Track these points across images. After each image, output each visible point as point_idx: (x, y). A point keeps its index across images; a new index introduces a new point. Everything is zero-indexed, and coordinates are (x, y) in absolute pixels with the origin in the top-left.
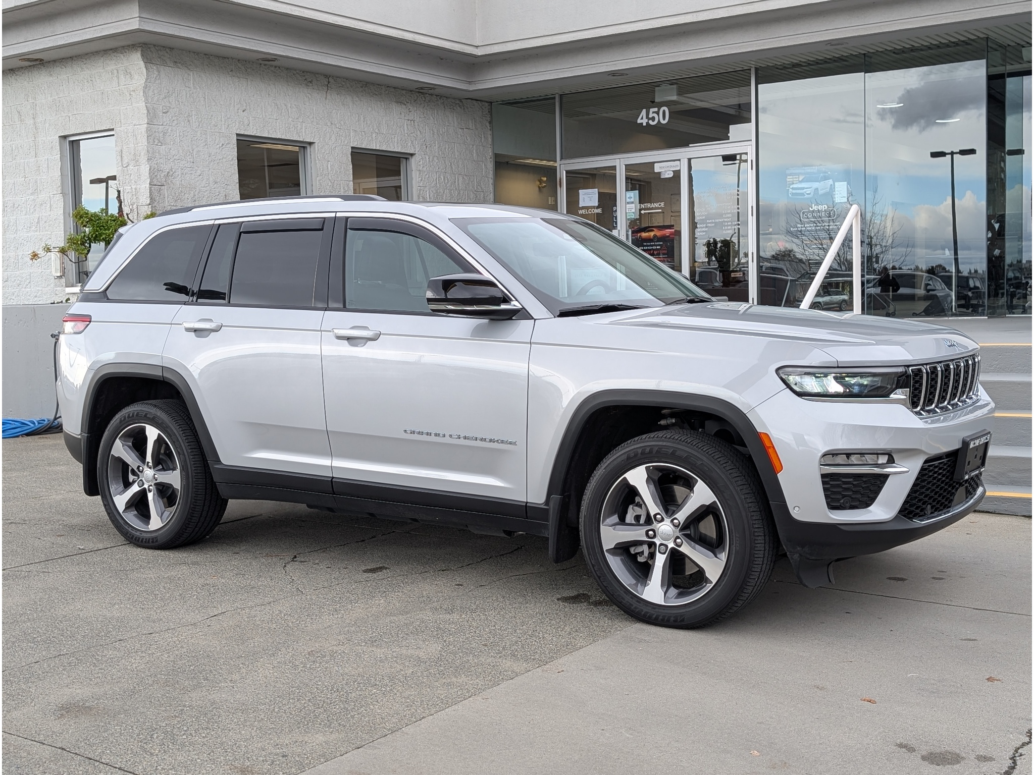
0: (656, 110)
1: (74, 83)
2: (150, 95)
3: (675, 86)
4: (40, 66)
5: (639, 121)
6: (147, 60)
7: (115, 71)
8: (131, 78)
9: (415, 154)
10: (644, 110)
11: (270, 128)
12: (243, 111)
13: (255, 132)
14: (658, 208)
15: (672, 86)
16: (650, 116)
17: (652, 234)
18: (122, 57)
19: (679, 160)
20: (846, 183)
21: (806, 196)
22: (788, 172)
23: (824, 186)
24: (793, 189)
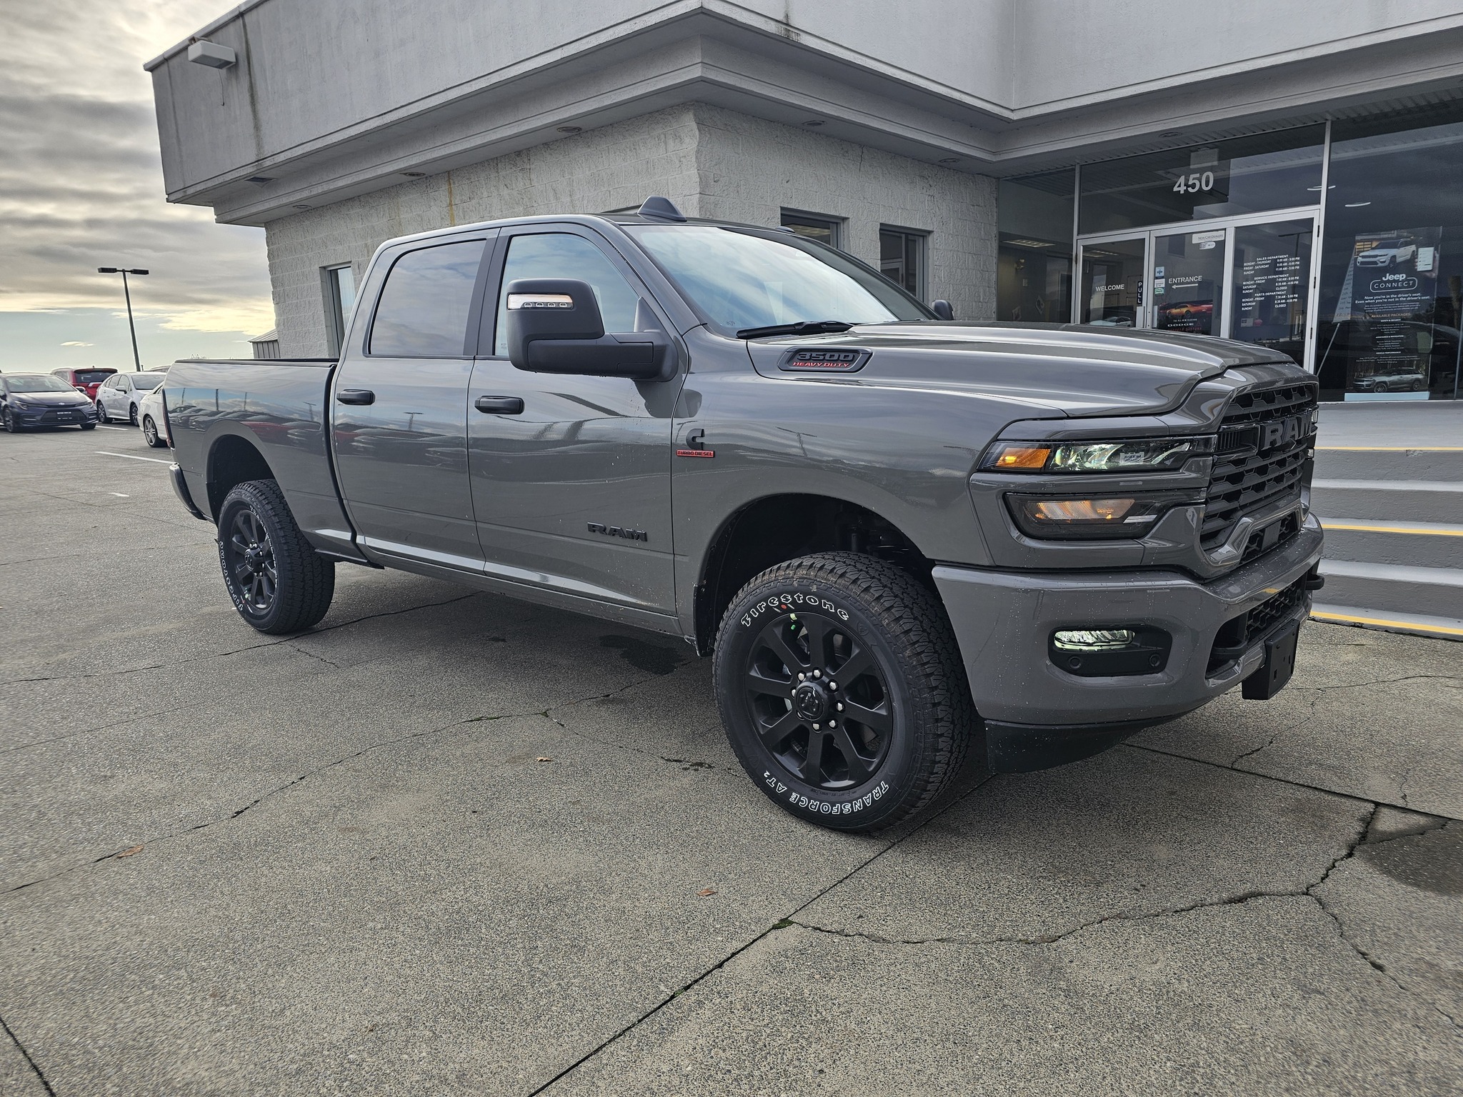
0: (1198, 175)
1: (615, 153)
2: (702, 161)
3: (1216, 150)
4: (576, 138)
5: (1176, 189)
6: (700, 123)
7: (662, 136)
8: (681, 141)
9: (933, 231)
10: (1183, 177)
11: (810, 201)
12: (787, 182)
13: (797, 206)
14: (1194, 282)
15: (1212, 150)
16: (1190, 183)
17: (1184, 310)
18: (671, 119)
19: (1225, 229)
20: (1432, 249)
21: (1380, 265)
22: (1358, 238)
23: (1403, 253)
24: (1363, 257)
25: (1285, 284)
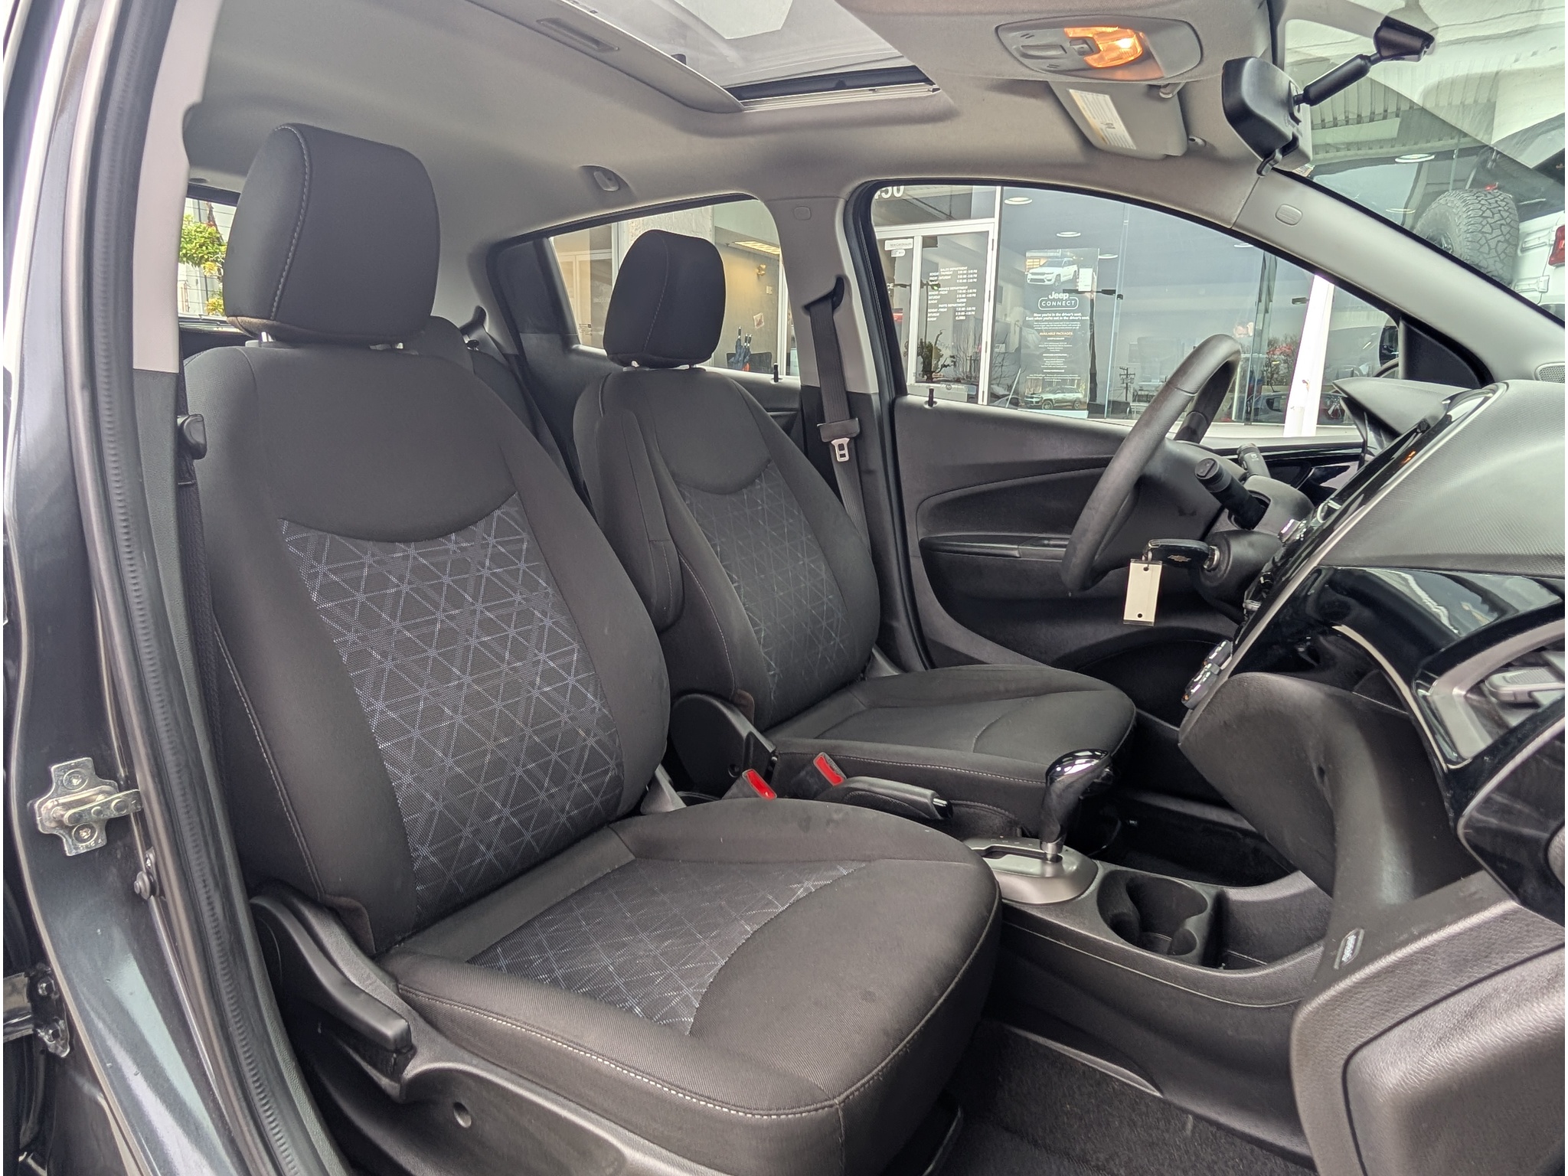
19: (913, 237)
20: (1091, 270)
21: (1047, 283)
22: (1028, 254)
23: (1067, 272)
24: (1033, 274)
25: (964, 296)
